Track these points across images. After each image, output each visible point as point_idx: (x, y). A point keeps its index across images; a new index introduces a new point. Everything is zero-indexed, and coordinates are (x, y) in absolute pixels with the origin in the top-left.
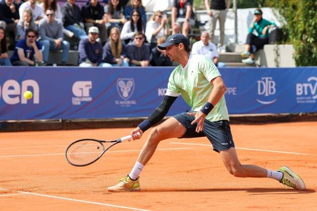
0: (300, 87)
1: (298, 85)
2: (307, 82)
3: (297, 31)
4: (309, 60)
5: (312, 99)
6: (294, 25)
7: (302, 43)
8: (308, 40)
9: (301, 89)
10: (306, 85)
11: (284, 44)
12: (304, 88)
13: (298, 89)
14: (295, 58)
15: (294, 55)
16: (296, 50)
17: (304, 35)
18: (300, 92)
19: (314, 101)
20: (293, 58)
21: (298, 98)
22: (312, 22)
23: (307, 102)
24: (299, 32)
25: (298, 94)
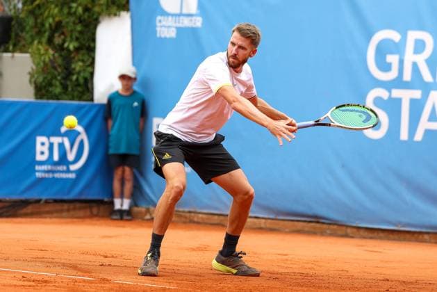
0: (43, 144)
1: (40, 139)
2: (58, 134)
3: (43, 25)
4: (65, 87)
5: (68, 171)
6: (37, 12)
7: (51, 52)
8: (66, 45)
9: (46, 149)
10: (56, 140)
11: (13, 52)
12: (51, 145)
13: (39, 148)
14: (35, 83)
15: (31, 75)
16: (37, 65)
17: (56, 35)
18: (42, 153)
19: (72, 176)
20: (30, 81)
21: (37, 168)
22: (77, 8)
23: (57, 175)
24: (47, 25)
25: (39, 158)
